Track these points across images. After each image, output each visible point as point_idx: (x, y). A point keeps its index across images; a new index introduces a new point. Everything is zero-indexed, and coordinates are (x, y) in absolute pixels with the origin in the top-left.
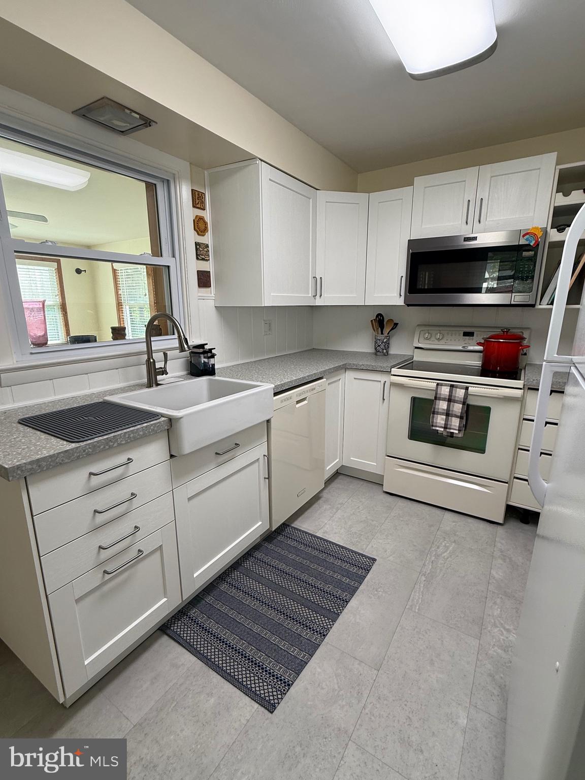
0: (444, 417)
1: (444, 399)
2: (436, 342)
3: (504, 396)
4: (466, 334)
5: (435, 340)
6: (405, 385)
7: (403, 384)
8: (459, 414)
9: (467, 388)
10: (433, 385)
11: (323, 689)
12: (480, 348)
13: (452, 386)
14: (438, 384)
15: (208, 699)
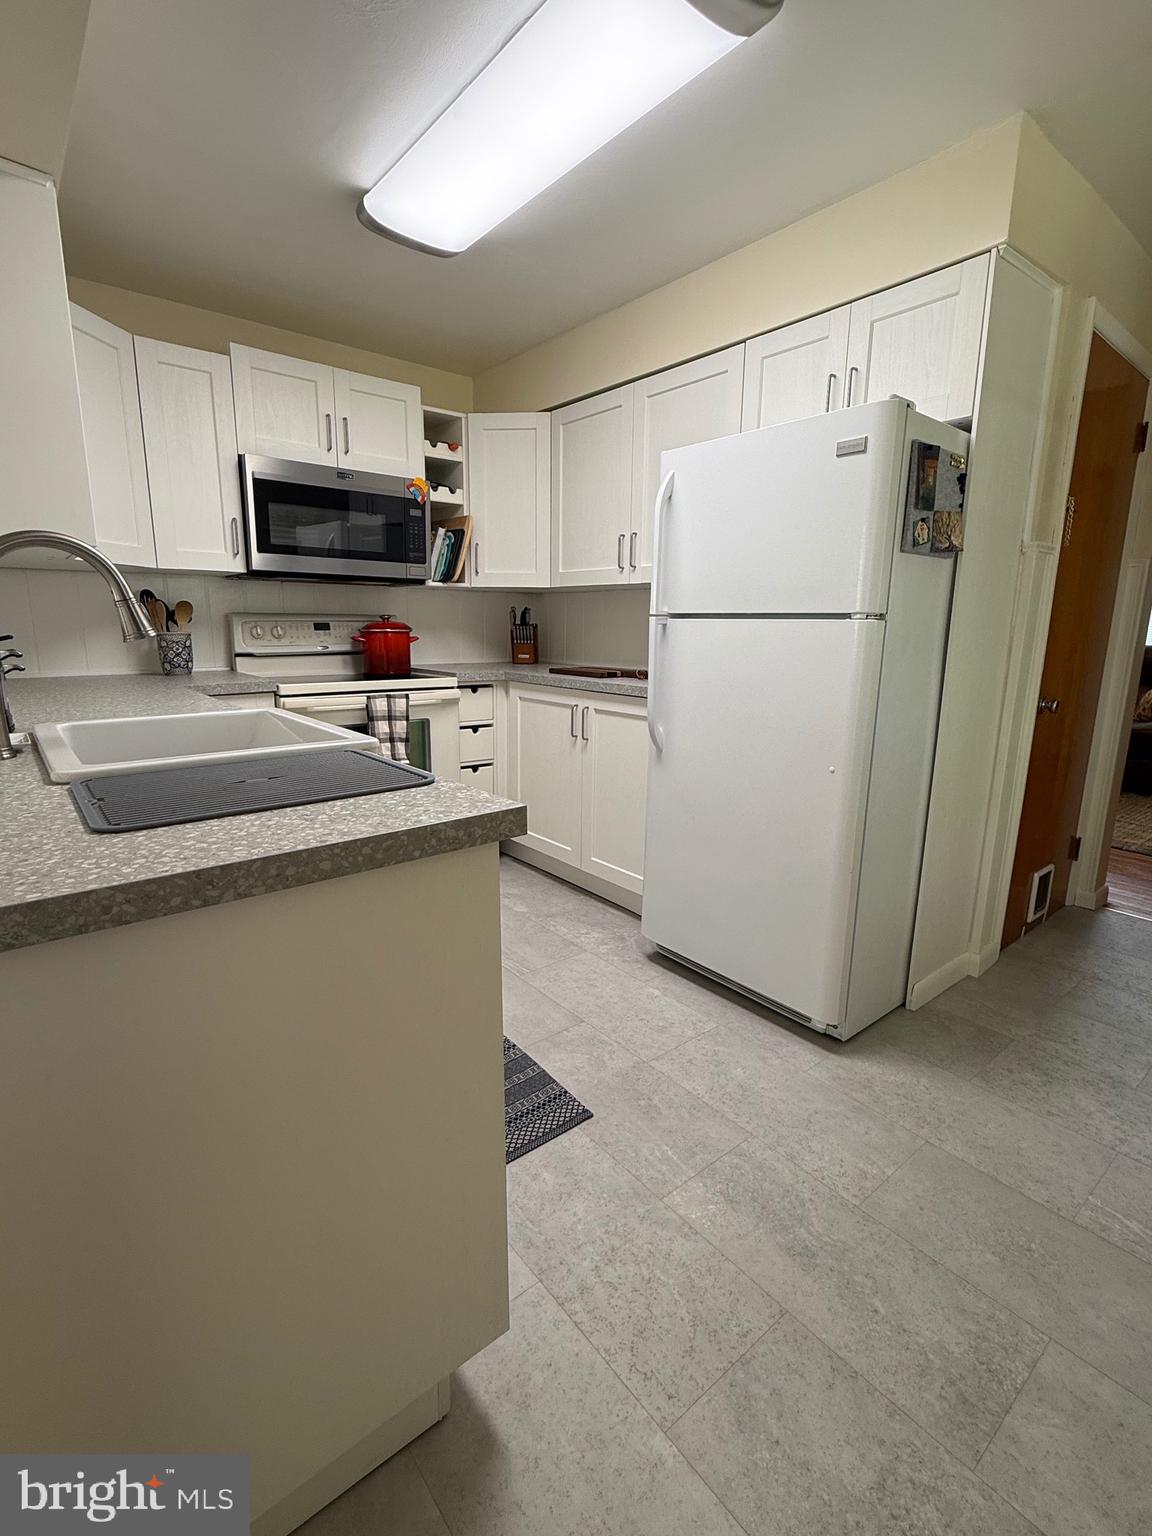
0: (389, 744)
1: (383, 718)
2: (275, 642)
3: (443, 700)
4: (318, 627)
5: (272, 639)
6: (309, 710)
7: (306, 708)
8: (404, 736)
9: (407, 697)
10: (362, 700)
11: (583, 1067)
12: (347, 647)
13: (388, 697)
14: (368, 697)
15: (541, 1179)
